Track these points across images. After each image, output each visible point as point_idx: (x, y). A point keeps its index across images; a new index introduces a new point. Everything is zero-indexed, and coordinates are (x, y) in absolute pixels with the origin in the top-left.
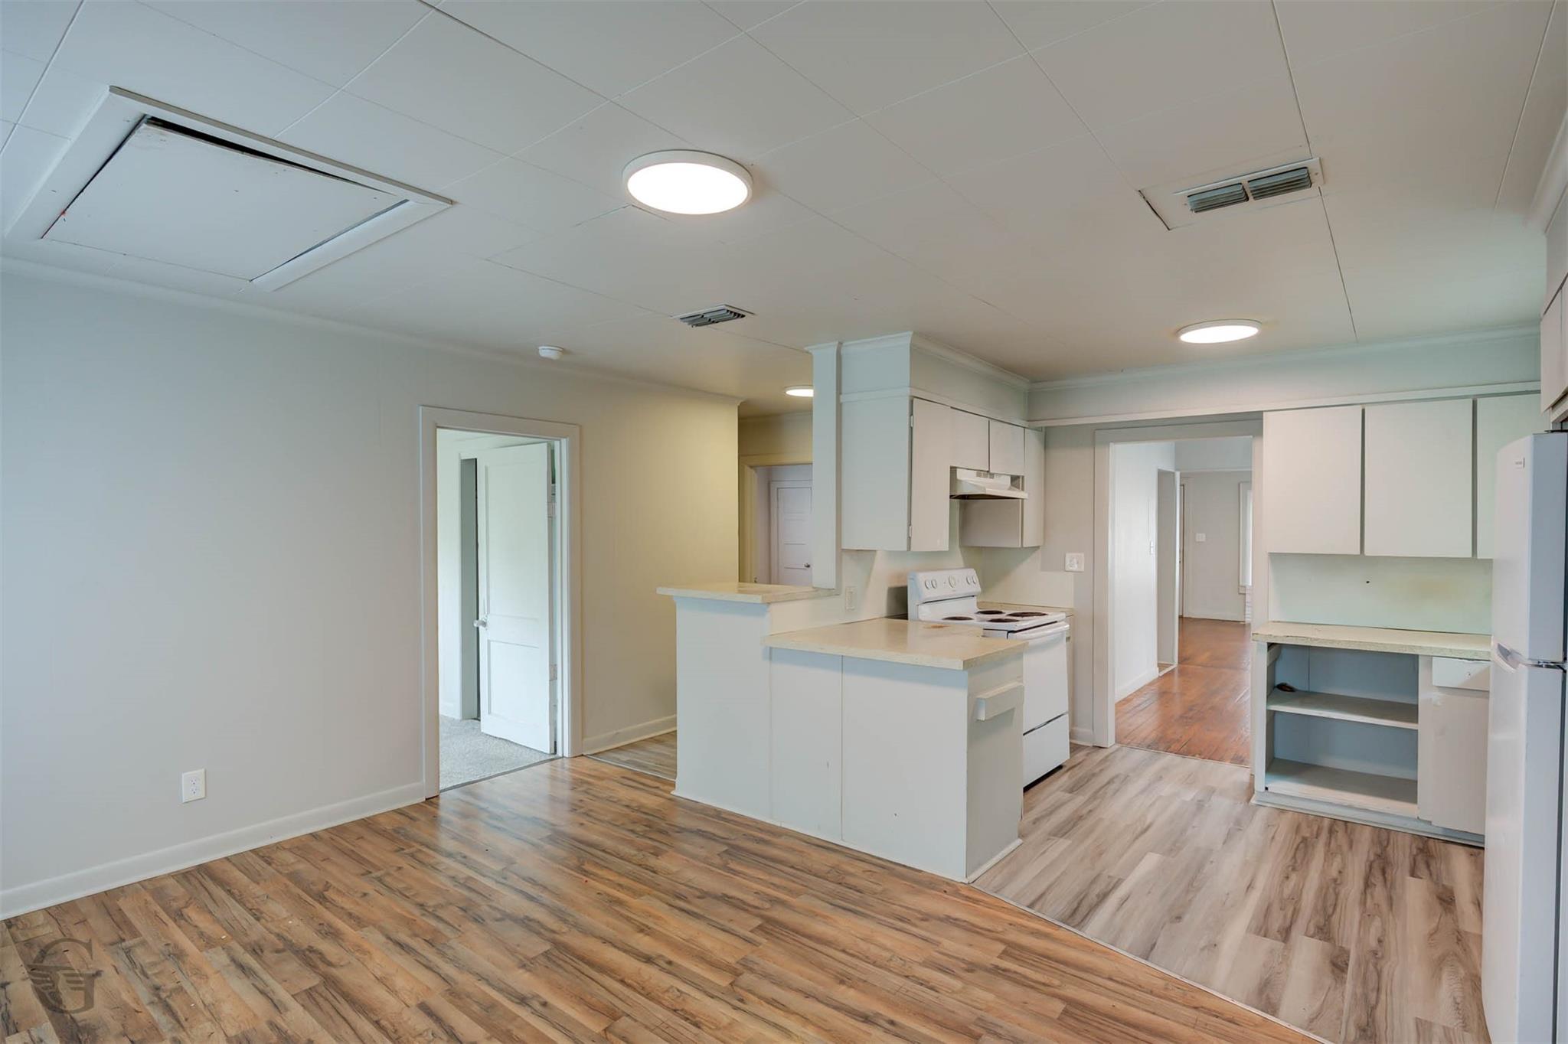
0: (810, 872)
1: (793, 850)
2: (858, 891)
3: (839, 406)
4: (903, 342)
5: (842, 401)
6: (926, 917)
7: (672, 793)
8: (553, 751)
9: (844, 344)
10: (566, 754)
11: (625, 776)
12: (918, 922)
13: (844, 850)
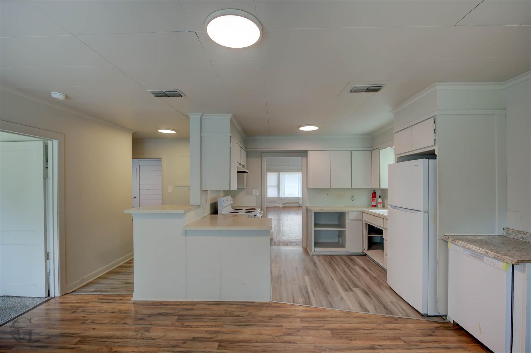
0: (218, 316)
1: (205, 309)
2: (242, 317)
3: (201, 137)
4: (228, 117)
5: (202, 136)
6: (271, 318)
7: (131, 300)
8: (47, 295)
9: (204, 115)
10: (57, 295)
11: (99, 298)
12: (269, 321)
13: (224, 303)
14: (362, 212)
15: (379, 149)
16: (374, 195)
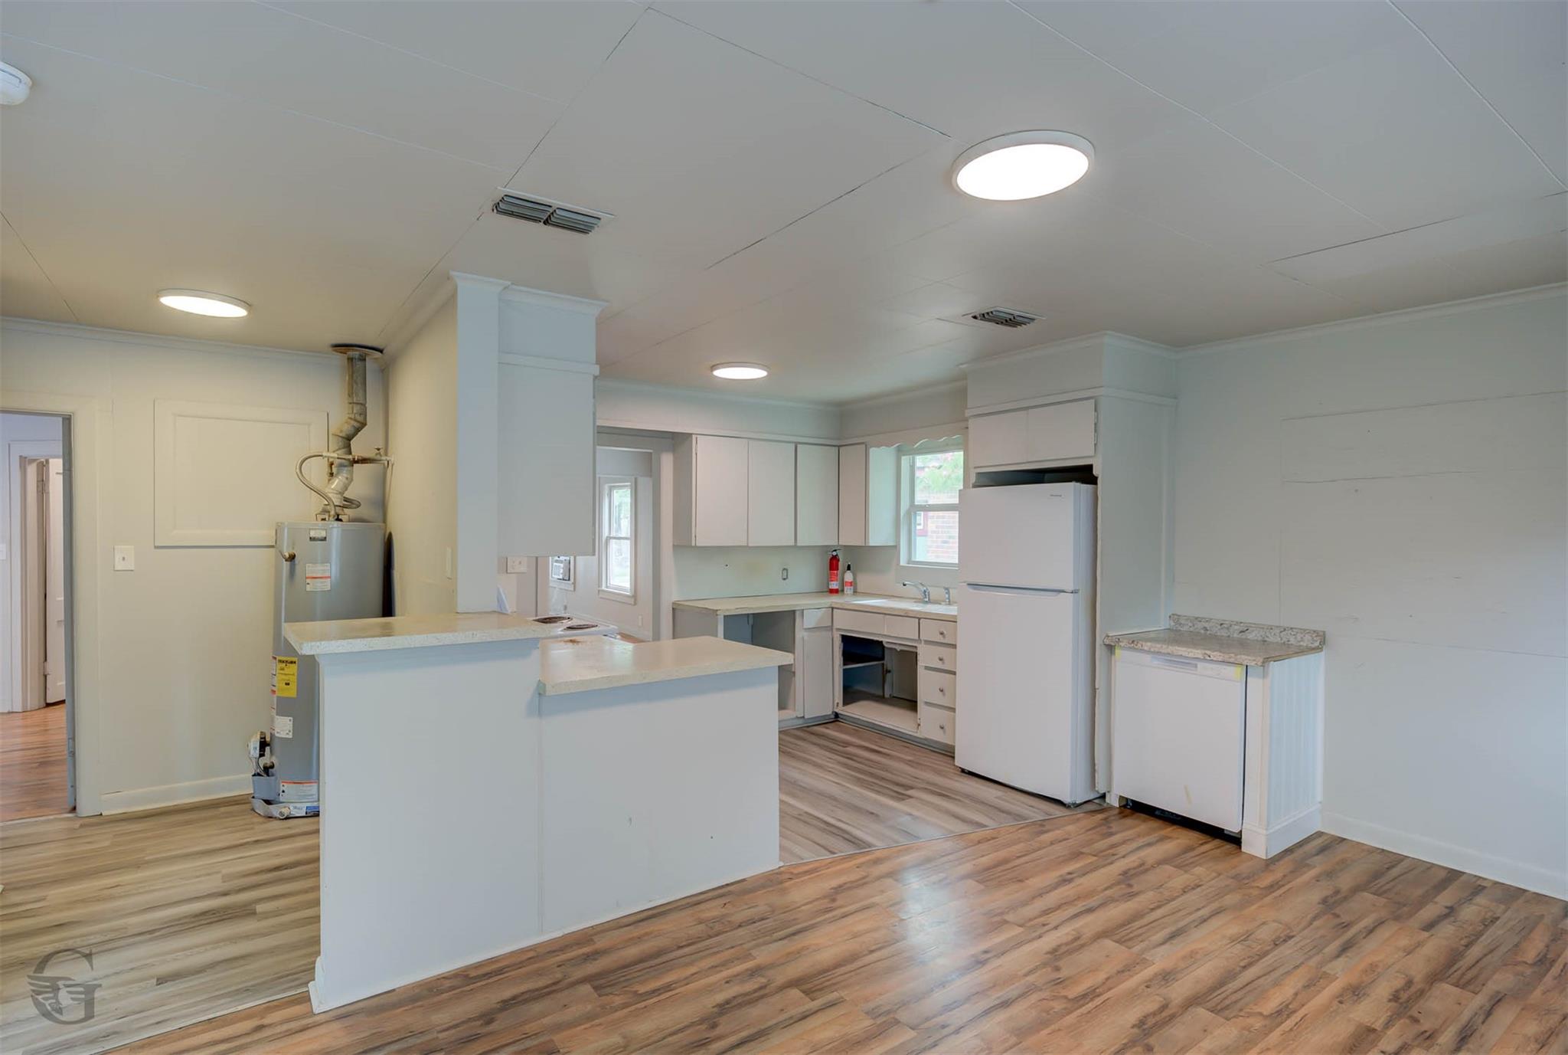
14: (833, 608)
15: (866, 446)
16: (834, 563)
